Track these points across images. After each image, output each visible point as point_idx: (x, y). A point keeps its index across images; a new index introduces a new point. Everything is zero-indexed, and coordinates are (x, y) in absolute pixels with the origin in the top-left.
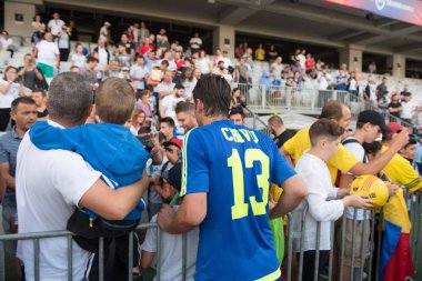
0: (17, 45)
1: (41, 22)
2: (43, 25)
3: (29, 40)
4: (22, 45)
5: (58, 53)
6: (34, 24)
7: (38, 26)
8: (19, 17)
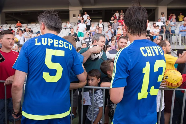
0: (73, 26)
1: (81, 16)
2: (82, 17)
3: (77, 24)
4: (75, 26)
5: (86, 27)
6: (78, 17)
7: (80, 18)
8: (74, 16)
